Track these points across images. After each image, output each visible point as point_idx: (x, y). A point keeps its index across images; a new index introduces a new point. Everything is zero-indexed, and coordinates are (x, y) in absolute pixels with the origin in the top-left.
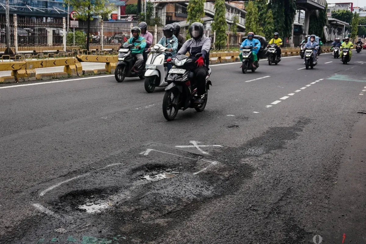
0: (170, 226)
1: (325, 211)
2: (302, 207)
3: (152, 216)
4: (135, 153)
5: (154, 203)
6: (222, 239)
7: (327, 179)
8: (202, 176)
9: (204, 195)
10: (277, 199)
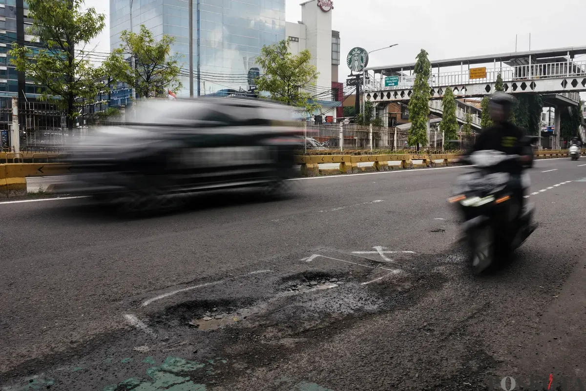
0: (299, 348)
1: (531, 333)
2: (498, 327)
3: (280, 334)
4: (294, 259)
5: (289, 318)
6: (365, 367)
7: (545, 292)
8: (373, 288)
9: (367, 310)
10: (465, 316)
